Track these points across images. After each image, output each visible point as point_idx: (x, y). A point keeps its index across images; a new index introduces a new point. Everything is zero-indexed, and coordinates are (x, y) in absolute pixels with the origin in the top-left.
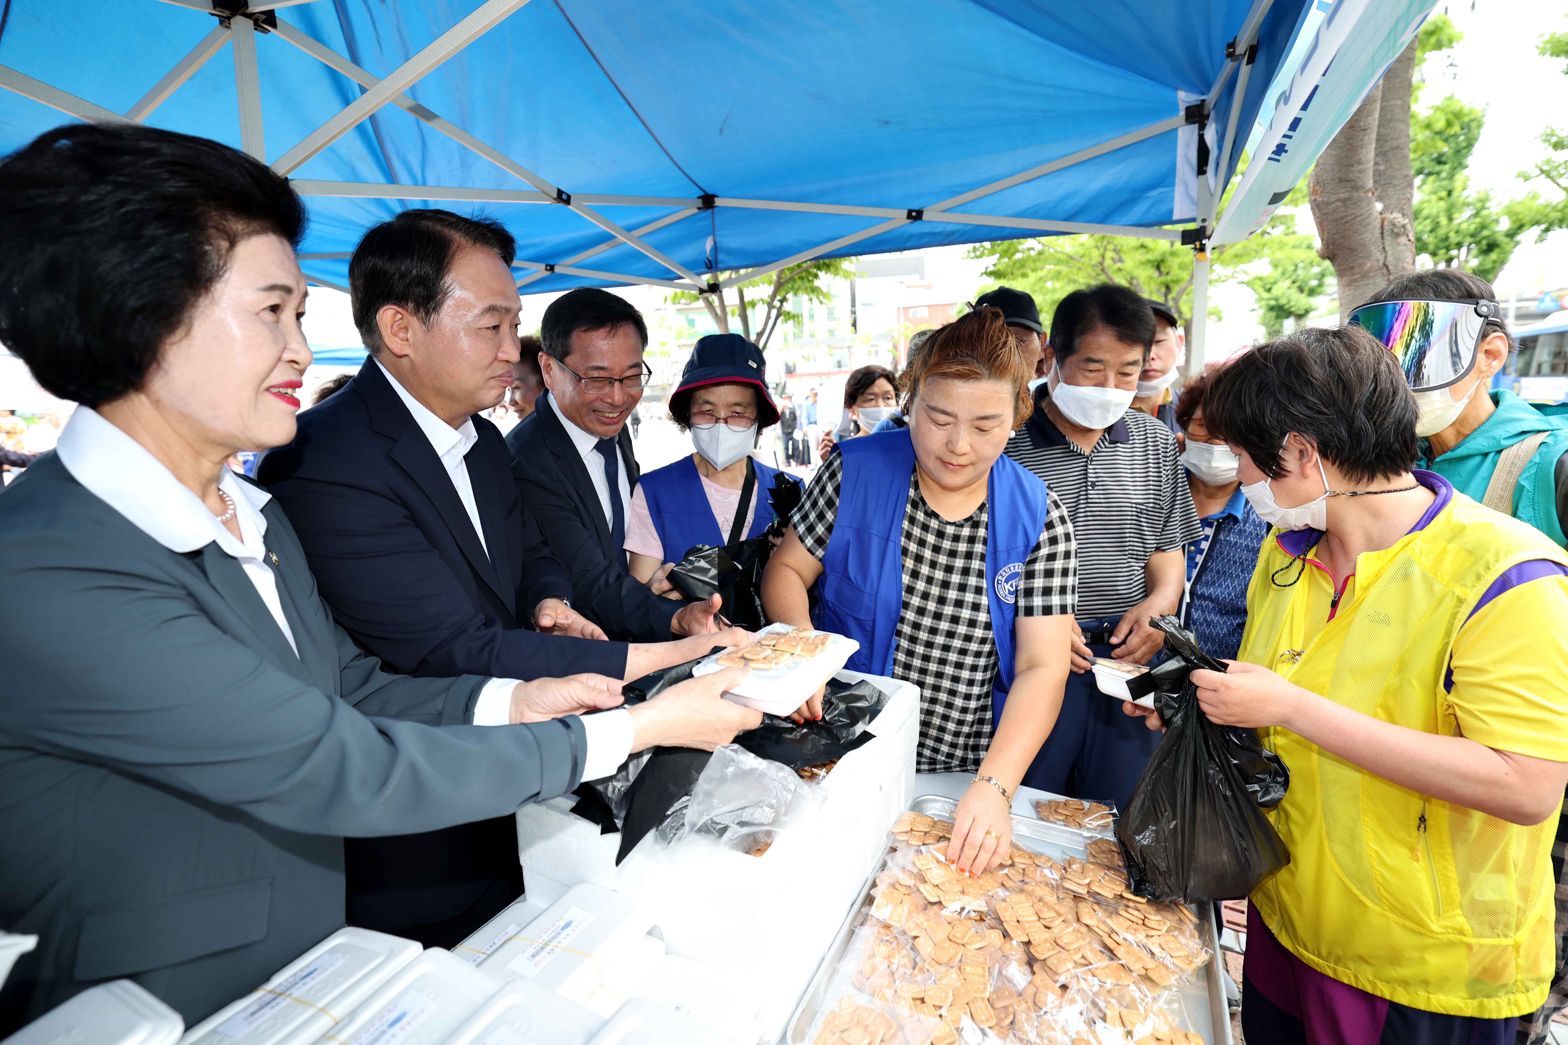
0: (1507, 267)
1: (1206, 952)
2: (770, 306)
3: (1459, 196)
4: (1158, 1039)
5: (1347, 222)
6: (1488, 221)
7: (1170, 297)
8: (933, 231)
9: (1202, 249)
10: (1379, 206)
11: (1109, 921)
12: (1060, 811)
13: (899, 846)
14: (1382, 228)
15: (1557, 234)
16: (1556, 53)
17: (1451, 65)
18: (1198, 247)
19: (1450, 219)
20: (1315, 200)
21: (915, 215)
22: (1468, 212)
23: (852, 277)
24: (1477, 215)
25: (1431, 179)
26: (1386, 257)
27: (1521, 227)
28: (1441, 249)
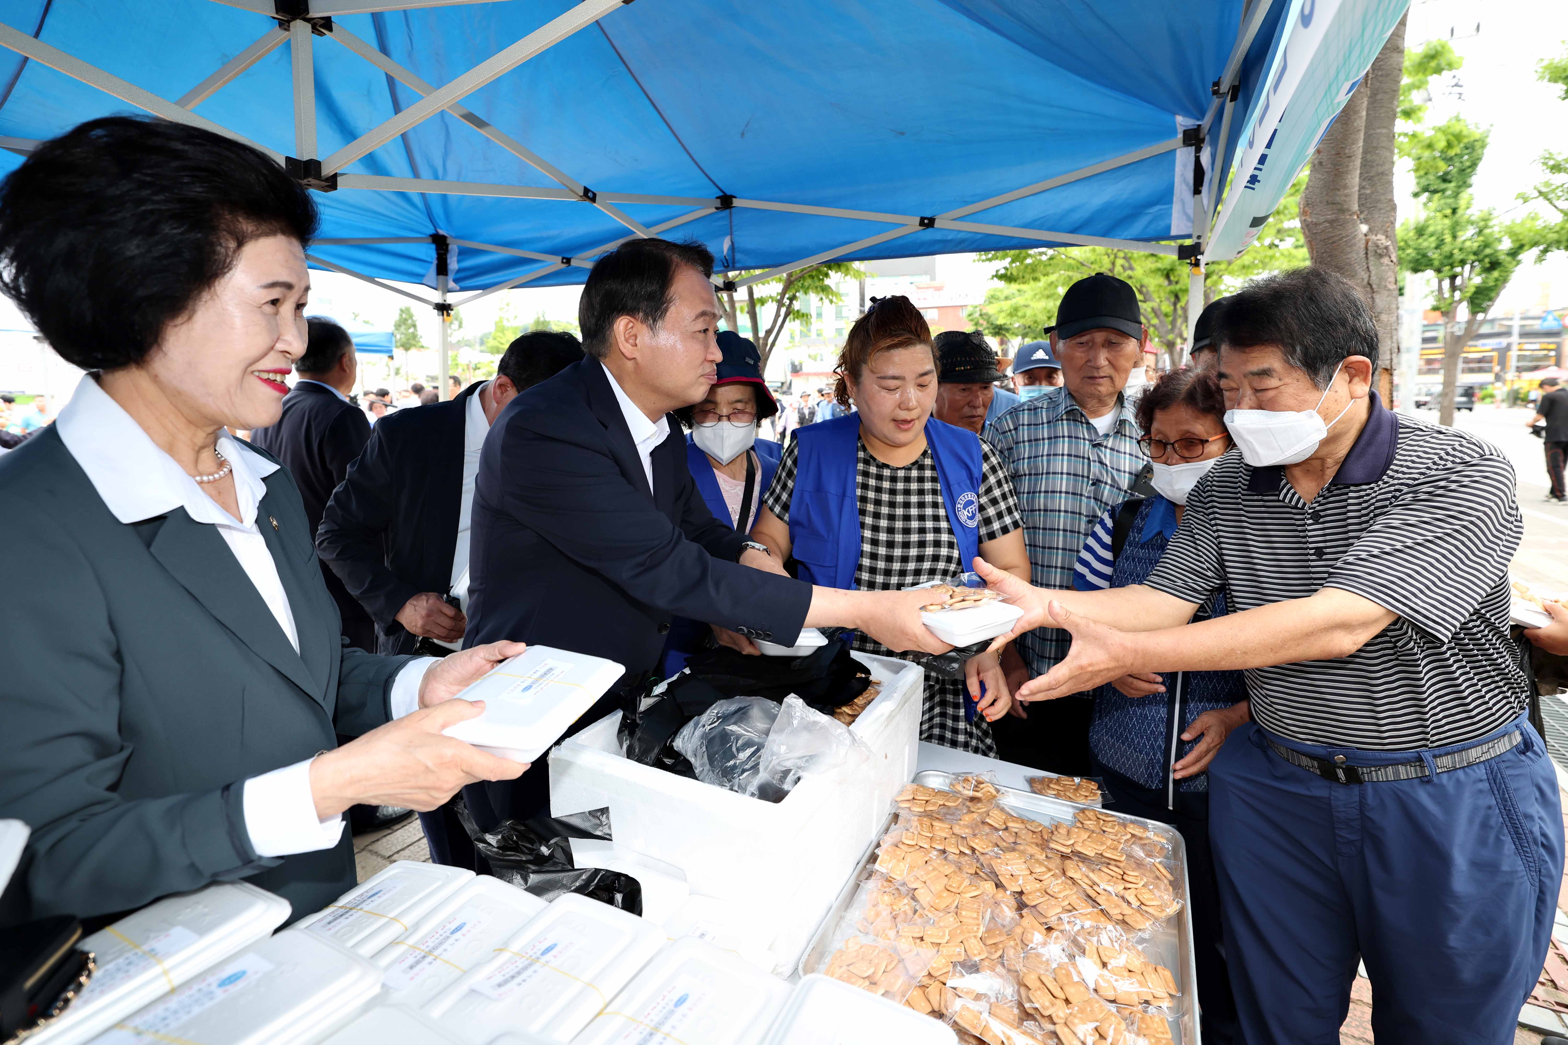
0: (1508, 285)
1: (1178, 903)
2: (780, 303)
3: (1463, 215)
4: (1130, 971)
5: (1334, 242)
6: (1491, 239)
7: (1178, 306)
8: (945, 238)
9: (1197, 264)
10: (1364, 228)
11: (1091, 875)
12: (1052, 786)
13: (902, 813)
14: (1367, 249)
15: (1557, 255)
16: (1554, 80)
17: (1456, 85)
18: (1193, 262)
19: (1455, 237)
20: (1305, 220)
21: (928, 223)
22: (1471, 231)
23: (863, 276)
24: (1480, 232)
25: (1437, 196)
26: (1370, 276)
27: (1521, 247)
28: (1445, 266)
